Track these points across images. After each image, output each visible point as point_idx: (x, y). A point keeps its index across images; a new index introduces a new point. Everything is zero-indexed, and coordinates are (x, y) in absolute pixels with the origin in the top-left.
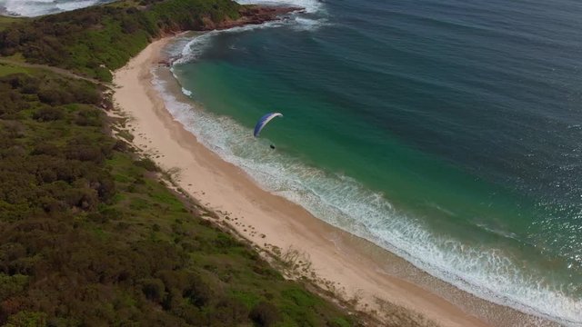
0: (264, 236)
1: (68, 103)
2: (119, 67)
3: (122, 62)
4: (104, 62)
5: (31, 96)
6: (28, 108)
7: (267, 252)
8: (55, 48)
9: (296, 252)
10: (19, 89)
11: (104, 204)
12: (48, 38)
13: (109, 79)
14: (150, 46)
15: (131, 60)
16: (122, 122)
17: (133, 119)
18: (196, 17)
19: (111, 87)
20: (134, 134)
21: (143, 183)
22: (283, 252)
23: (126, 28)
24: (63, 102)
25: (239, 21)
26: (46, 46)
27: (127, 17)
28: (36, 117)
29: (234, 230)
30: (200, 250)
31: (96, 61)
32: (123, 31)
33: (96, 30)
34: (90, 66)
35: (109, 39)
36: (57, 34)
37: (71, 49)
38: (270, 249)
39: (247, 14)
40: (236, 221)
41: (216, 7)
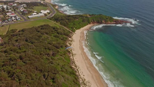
0: (84, 76)
1: (62, 35)
2: (78, 29)
3: (79, 28)
4: (75, 28)
5: (56, 32)
6: (54, 34)
7: (82, 79)
8: (67, 23)
9: (89, 82)
10: (54, 30)
11: (53, 56)
12: (66, 20)
13: (74, 31)
14: (87, 25)
15: (81, 28)
16: (71, 41)
17: (74, 41)
18: (101, 20)
19: (74, 33)
20: (72, 44)
21: (65, 55)
22: (86, 81)
23: (83, 21)
24: (61, 34)
25: (112, 23)
26: (65, 22)
27: (85, 18)
28: (54, 36)
29: (78, 72)
30: (65, 72)
31: (74, 27)
32: (82, 21)
33: (77, 20)
34: (72, 28)
35: (79, 23)
36: (68, 20)
37: (69, 23)
38: (83, 79)
39: (115, 21)
40: (80, 70)
41: (107, 19)
